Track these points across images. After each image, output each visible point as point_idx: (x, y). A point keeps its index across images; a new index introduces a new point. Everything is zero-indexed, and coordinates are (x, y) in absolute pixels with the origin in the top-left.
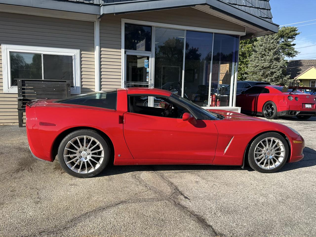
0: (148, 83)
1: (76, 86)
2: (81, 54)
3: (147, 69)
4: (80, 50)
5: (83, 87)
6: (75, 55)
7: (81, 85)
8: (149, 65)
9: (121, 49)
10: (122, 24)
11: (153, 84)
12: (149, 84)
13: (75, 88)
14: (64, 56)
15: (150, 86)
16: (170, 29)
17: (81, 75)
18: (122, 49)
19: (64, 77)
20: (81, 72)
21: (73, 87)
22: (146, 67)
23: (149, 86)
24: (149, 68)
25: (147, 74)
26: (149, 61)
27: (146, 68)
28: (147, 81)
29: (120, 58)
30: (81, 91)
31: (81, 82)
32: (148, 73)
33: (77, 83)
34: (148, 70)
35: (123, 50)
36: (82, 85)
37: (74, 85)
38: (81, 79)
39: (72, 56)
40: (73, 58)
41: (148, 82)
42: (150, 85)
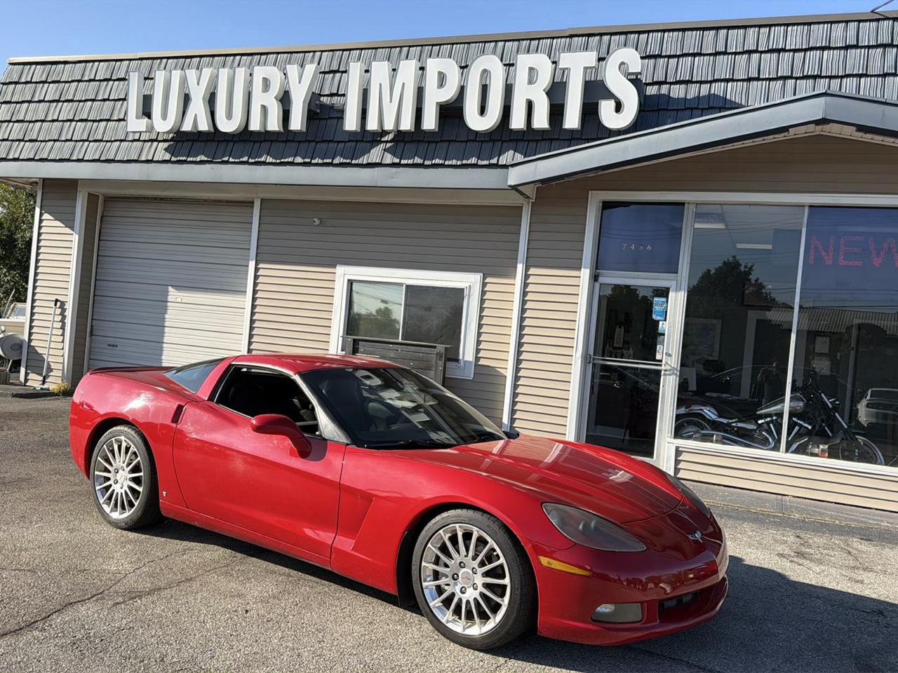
0: (661, 365)
1: (466, 359)
2: (484, 285)
3: (661, 323)
4: (484, 274)
5: (479, 363)
6: (470, 286)
7: (476, 357)
8: (666, 312)
9: (579, 269)
10: (589, 207)
11: (677, 370)
12: (663, 368)
13: (462, 364)
14: (446, 288)
15: (664, 375)
16: (748, 206)
17: (479, 334)
18: (582, 269)
19: (441, 337)
20: (480, 326)
21: (457, 360)
22: (658, 318)
23: (663, 373)
24: (665, 320)
25: (660, 339)
26: (667, 302)
27: (658, 321)
28: (658, 357)
29: (577, 293)
30: (474, 374)
31: (478, 351)
32: (664, 334)
33: (467, 352)
34: (664, 326)
35: (585, 274)
36: (477, 359)
37: (461, 358)
38: (479, 342)
39: (463, 289)
40: (466, 292)
41: (661, 361)
42: (665, 371)
